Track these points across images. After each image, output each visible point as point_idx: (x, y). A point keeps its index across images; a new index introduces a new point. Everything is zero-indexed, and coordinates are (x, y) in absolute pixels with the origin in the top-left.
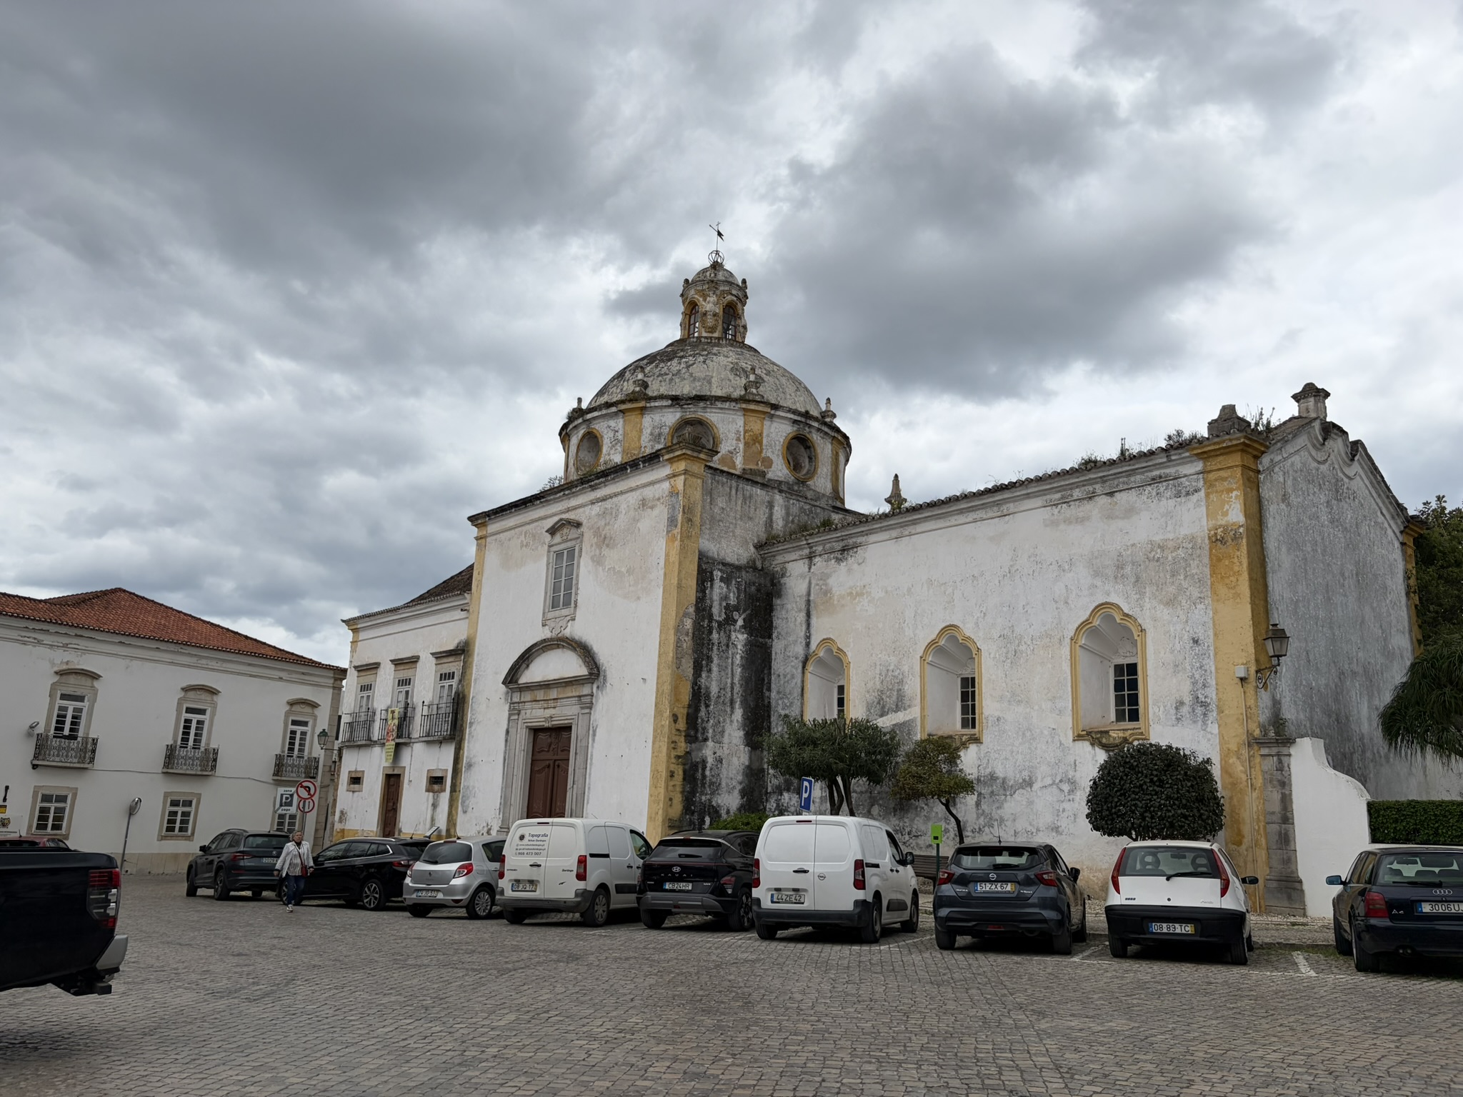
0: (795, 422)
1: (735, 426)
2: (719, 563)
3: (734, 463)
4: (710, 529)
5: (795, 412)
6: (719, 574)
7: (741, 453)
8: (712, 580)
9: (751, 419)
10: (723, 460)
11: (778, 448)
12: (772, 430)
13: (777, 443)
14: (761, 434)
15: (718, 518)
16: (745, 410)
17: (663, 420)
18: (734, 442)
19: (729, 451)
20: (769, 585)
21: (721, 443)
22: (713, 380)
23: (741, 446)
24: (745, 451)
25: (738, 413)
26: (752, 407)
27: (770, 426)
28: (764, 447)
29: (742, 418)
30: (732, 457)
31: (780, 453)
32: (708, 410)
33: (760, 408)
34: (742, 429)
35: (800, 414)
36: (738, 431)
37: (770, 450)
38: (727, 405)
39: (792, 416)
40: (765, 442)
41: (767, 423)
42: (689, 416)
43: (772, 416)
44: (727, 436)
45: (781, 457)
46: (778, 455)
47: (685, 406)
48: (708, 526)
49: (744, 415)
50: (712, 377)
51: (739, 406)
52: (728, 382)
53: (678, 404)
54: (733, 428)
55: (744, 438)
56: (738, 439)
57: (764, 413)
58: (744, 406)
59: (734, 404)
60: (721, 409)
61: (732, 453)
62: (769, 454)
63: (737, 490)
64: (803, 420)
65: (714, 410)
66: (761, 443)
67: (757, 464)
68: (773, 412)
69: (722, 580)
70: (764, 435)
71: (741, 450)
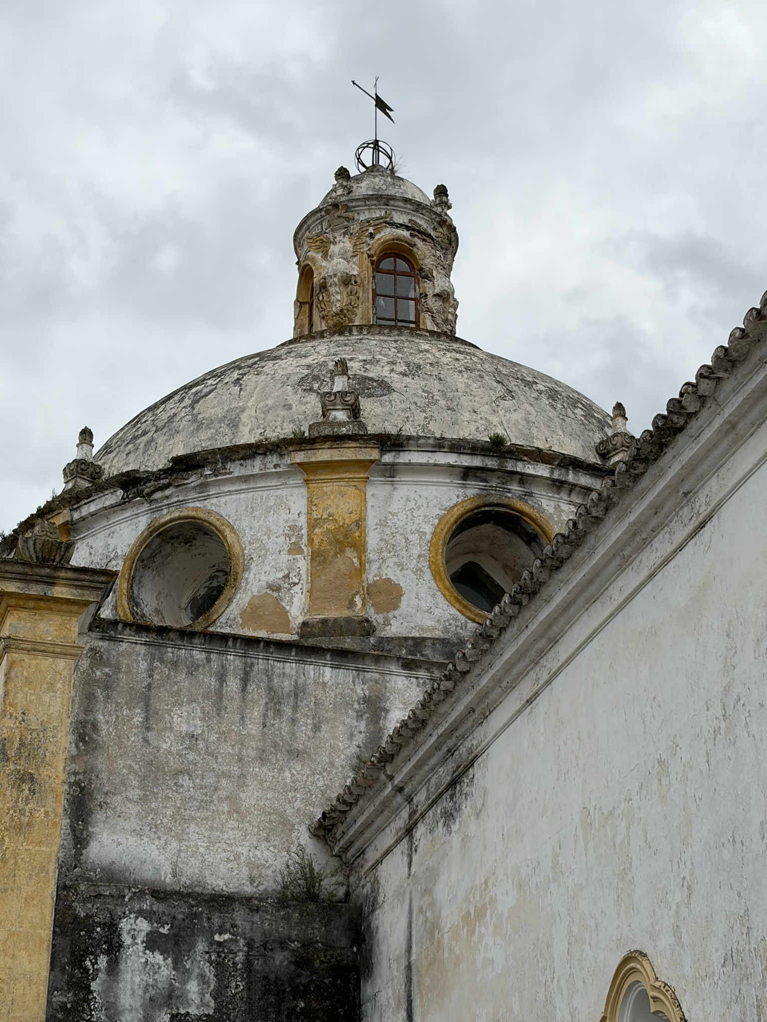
0: (467, 473)
1: (284, 516)
2: (140, 895)
3: (285, 613)
4: (144, 800)
5: (457, 447)
6: (144, 926)
7: (305, 584)
8: (114, 948)
9: (327, 488)
10: (252, 613)
11: (416, 551)
12: (396, 506)
13: (414, 538)
14: (360, 523)
15: (174, 764)
16: (307, 468)
17: (112, 542)
18: (285, 557)
19: (270, 587)
20: (344, 942)
21: (246, 569)
22: (244, 417)
23: (303, 564)
24: (314, 575)
25: (292, 482)
26: (324, 455)
27: (389, 497)
28: (372, 556)
29: (304, 491)
30: (278, 600)
31: (424, 564)
32: (213, 491)
33: (348, 453)
34: (303, 521)
35: (474, 448)
36: (293, 528)
37: (390, 562)
38: (256, 466)
39: (451, 459)
40: (373, 540)
41: (377, 491)
42: (166, 516)
43: (391, 471)
44: (263, 547)
45: (428, 575)
46: (418, 571)
47: (158, 495)
48: (134, 794)
49: (307, 482)
50: (243, 410)
51: (288, 460)
52: (282, 413)
53: (139, 494)
54: (279, 522)
55: (311, 541)
56: (295, 549)
57: (365, 465)
58: (300, 457)
59: (274, 459)
60: (245, 479)
61: (278, 589)
62: (391, 573)
63: (245, 680)
64: (491, 463)
65: (226, 489)
66: (360, 547)
67: (352, 604)
68: (388, 458)
69: (153, 942)
70: (371, 521)
71: (304, 577)
